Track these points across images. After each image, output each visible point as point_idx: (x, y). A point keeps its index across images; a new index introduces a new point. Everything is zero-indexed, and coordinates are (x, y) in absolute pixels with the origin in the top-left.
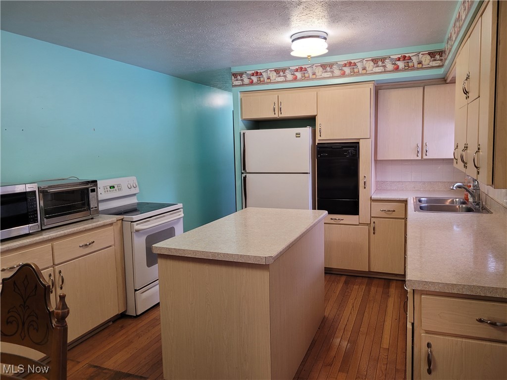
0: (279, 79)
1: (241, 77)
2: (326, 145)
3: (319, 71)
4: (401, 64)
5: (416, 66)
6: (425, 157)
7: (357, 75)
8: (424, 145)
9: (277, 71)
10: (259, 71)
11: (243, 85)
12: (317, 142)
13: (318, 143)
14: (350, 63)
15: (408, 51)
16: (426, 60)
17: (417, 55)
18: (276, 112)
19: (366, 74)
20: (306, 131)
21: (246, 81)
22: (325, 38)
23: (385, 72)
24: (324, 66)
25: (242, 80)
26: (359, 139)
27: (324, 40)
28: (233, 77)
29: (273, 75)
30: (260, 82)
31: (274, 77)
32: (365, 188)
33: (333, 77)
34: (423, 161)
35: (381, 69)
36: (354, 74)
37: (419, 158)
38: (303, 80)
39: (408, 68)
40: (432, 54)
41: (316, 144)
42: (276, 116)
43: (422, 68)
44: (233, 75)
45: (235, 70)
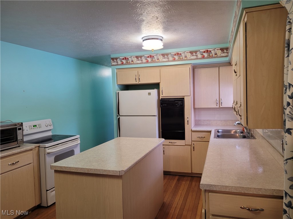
0: (138, 62)
1: (117, 60)
2: (165, 100)
3: (161, 58)
4: (206, 55)
5: (214, 56)
6: (221, 106)
7: (182, 60)
8: (220, 99)
9: (137, 57)
10: (127, 57)
11: (118, 65)
12: (161, 98)
13: (161, 99)
14: (178, 54)
15: (209, 47)
16: (219, 52)
17: (214, 50)
18: (137, 80)
19: (187, 60)
20: (154, 92)
21: (120, 62)
22: (162, 40)
23: (197, 59)
24: (163, 55)
25: (117, 62)
26: (184, 96)
27: (161, 41)
28: (112, 61)
29: (135, 60)
30: (128, 63)
31: (135, 61)
32: (188, 124)
33: (169, 61)
34: (220, 108)
35: (195, 57)
36: (180, 59)
37: (218, 107)
38: (152, 62)
39: (210, 57)
40: (222, 50)
41: (160, 99)
42: (137, 83)
43: (217, 57)
44: (112, 59)
45: (113, 56)
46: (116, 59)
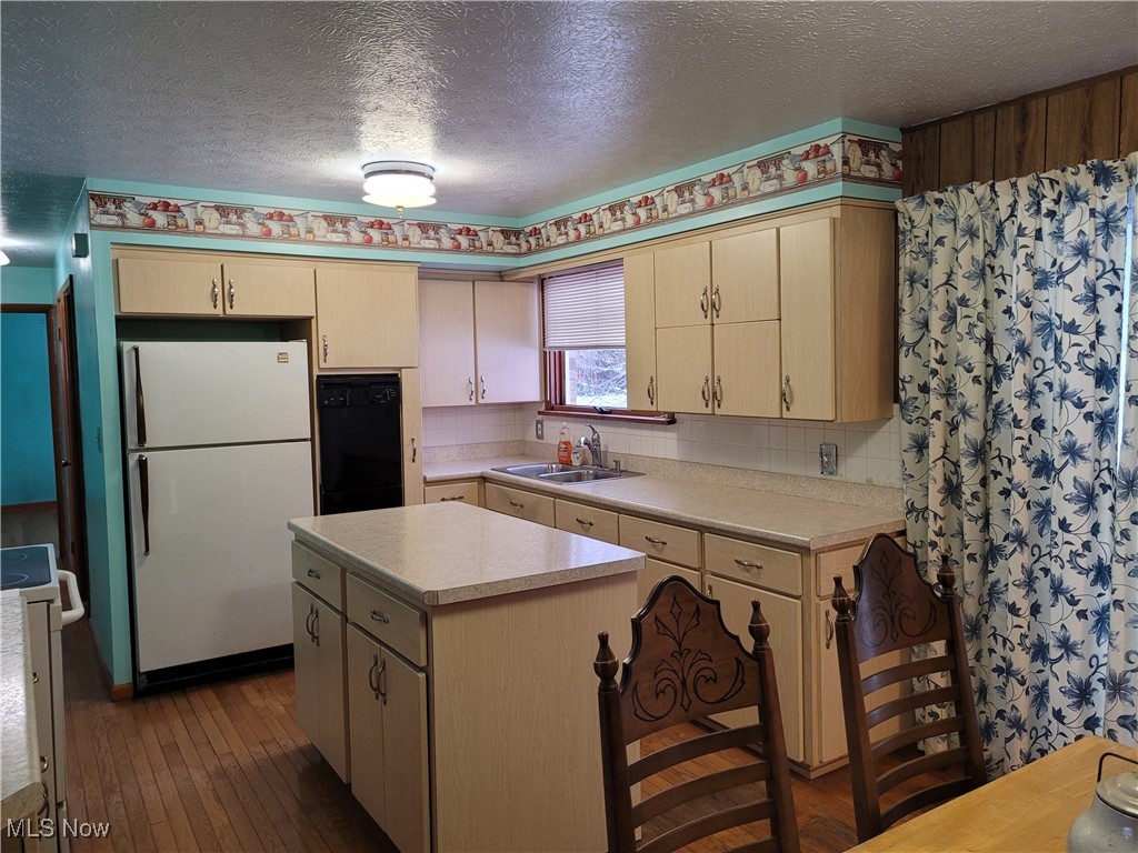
0: (227, 229)
2: (340, 381)
4: (464, 241)
6: (481, 401)
8: (479, 380)
9: (222, 210)
11: (124, 227)
12: (316, 372)
13: (318, 376)
17: (486, 230)
18: (219, 302)
19: (409, 248)
21: (134, 218)
26: (400, 369)
28: (92, 204)
29: (212, 219)
30: (174, 228)
32: (414, 461)
34: (479, 406)
36: (387, 244)
37: (473, 403)
39: (474, 249)
41: (315, 378)
42: (219, 311)
43: (493, 253)
44: (93, 197)
45: (96, 184)
46: (119, 201)
